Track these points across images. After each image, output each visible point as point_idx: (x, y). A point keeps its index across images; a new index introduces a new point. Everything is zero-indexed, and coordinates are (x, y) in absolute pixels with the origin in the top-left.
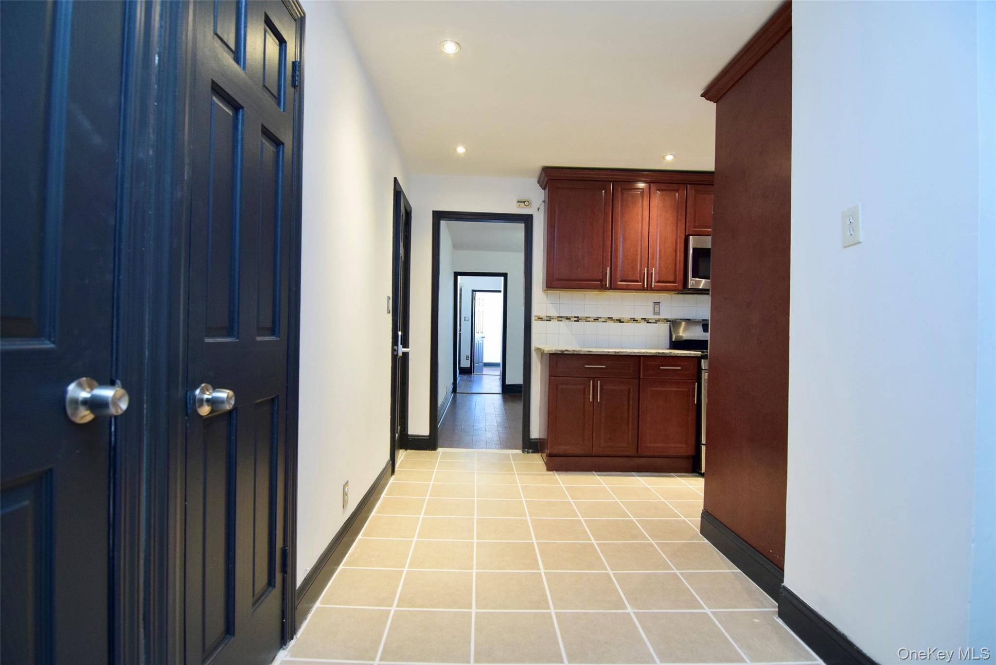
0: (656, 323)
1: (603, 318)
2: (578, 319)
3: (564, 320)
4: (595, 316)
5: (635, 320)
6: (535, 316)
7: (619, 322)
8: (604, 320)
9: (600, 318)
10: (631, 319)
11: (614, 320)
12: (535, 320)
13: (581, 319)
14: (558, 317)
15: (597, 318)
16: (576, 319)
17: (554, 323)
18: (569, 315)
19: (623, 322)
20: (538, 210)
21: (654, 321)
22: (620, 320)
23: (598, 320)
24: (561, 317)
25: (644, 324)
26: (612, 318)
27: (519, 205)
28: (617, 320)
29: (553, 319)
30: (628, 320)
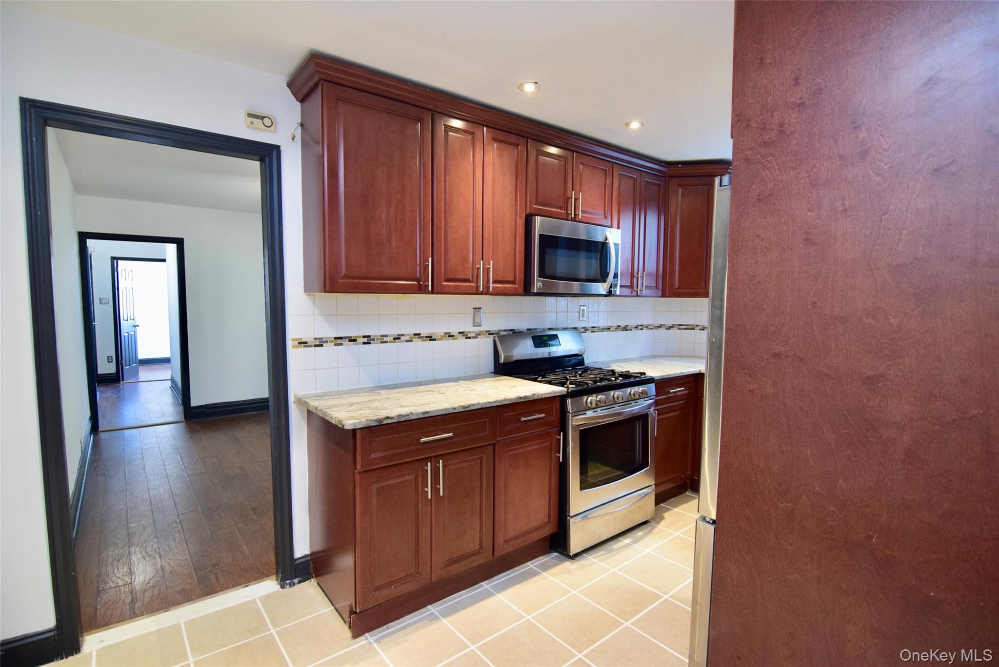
0: (477, 338)
1: (408, 335)
2: (368, 340)
3: (346, 343)
4: (395, 333)
5: (451, 336)
6: (293, 340)
7: (430, 340)
8: (408, 338)
9: (403, 335)
10: (445, 333)
11: (423, 337)
12: (294, 347)
13: (374, 340)
14: (335, 338)
15: (398, 335)
16: (365, 340)
17: (329, 348)
18: (352, 334)
19: (435, 340)
20: (293, 139)
21: (474, 335)
22: (431, 337)
23: (400, 338)
24: (341, 338)
25: (462, 340)
26: (420, 334)
27: (252, 123)
28: (427, 337)
29: (327, 342)
30: (442, 336)
